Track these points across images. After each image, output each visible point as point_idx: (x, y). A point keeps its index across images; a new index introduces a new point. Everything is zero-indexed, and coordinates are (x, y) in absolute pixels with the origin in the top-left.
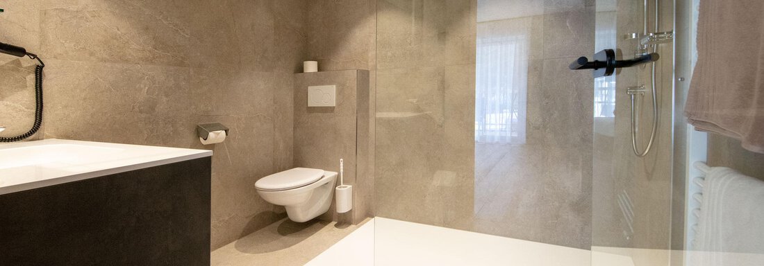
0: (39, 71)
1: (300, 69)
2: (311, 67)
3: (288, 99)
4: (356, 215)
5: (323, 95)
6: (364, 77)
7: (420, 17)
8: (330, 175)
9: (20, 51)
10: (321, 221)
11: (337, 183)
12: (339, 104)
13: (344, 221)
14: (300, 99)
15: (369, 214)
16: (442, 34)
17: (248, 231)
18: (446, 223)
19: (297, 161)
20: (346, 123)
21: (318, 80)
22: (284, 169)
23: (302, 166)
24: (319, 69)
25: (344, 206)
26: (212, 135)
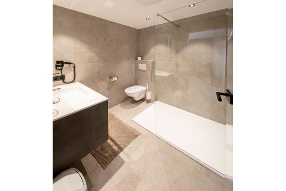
0: (74, 67)
1: (137, 59)
2: (139, 59)
3: (134, 67)
4: (152, 100)
5: (142, 67)
6: (154, 63)
7: (170, 47)
8: (145, 88)
9: (70, 63)
10: (143, 100)
11: (147, 91)
12: (147, 69)
13: (148, 101)
14: (137, 67)
15: (156, 100)
16: (177, 51)
17: (123, 101)
18: (179, 107)
19: (136, 84)
20: (149, 75)
21: (141, 62)
22: (133, 86)
23: (137, 85)
24: (142, 59)
25: (148, 98)
26: (113, 79)
